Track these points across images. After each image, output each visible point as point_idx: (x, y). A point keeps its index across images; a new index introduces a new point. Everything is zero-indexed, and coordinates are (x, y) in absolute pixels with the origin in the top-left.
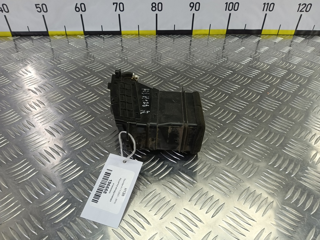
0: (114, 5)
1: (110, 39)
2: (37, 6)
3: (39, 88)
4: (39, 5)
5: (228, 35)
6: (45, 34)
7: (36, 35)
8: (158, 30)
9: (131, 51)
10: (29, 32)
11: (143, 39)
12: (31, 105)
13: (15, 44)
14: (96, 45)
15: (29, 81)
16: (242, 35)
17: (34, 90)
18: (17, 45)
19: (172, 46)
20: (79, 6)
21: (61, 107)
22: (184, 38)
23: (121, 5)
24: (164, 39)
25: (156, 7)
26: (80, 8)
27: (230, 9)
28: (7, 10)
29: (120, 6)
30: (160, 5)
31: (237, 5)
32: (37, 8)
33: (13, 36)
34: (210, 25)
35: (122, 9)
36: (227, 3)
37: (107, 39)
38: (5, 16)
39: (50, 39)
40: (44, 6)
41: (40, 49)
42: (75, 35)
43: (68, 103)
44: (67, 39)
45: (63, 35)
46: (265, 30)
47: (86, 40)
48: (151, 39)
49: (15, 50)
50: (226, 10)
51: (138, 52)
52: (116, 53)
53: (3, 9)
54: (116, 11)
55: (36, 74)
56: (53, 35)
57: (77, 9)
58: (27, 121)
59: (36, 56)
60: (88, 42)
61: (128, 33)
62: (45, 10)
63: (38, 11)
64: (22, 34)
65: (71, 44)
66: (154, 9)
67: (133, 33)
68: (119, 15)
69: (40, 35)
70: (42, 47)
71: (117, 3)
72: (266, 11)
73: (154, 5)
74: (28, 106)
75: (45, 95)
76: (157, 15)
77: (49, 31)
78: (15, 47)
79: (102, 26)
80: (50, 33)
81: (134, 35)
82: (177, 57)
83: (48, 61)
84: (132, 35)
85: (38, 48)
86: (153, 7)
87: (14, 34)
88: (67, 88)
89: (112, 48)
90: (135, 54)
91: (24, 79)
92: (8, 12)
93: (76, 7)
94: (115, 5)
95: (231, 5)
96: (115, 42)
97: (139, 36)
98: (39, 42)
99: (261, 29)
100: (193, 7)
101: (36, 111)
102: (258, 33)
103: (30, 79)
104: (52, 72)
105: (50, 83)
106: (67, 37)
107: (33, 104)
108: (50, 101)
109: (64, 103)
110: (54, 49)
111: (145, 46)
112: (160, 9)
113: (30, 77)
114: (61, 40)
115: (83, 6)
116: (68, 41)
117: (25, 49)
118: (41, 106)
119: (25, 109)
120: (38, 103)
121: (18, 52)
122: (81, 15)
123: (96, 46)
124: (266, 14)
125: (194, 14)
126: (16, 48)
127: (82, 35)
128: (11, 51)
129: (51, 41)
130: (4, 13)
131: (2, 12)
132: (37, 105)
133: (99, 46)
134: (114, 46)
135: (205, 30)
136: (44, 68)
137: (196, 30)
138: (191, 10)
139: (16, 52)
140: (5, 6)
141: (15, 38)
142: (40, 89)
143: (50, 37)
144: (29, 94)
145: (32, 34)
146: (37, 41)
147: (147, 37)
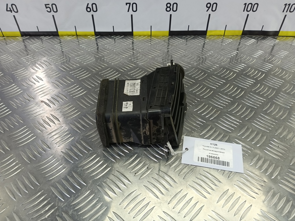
0: (126, 5)
1: (121, 40)
2: (47, 6)
3: (52, 100)
4: (49, 4)
5: (244, 36)
6: (55, 34)
7: (45, 35)
8: (171, 30)
9: (145, 56)
10: (39, 32)
11: (155, 41)
12: (44, 121)
13: (25, 45)
14: (108, 48)
15: (41, 91)
16: (258, 36)
17: (47, 102)
18: (27, 47)
19: (186, 49)
20: (90, 6)
21: (76, 124)
22: (198, 39)
23: (134, 5)
24: (178, 42)
25: (170, 7)
26: (91, 8)
27: (249, 9)
28: (16, 11)
29: (132, 7)
30: (175, 5)
31: (256, 5)
32: (47, 8)
33: (22, 36)
34: (226, 25)
35: (135, 10)
36: (245, 4)
37: (119, 41)
38: (14, 16)
39: (60, 40)
40: (54, 6)
41: (50, 52)
42: (85, 36)
43: (85, 119)
44: (77, 40)
45: (73, 36)
46: (283, 32)
47: (96, 41)
48: (164, 41)
49: (25, 52)
50: (244, 11)
51: (152, 57)
52: (129, 58)
53: (12, 9)
54: (128, 11)
55: (48, 82)
56: (62, 36)
57: (89, 10)
58: (42, 141)
59: (47, 61)
60: (99, 44)
61: (140, 34)
62: (55, 10)
63: (47, 11)
64: (31, 34)
65: (82, 46)
66: (168, 9)
67: (145, 34)
68: (132, 15)
69: (50, 36)
70: (53, 50)
71: (130, 4)
72: (287, 12)
73: (169, 5)
74: (42, 122)
75: (59, 108)
76: (171, 15)
77: (59, 31)
78: (24, 49)
79: (113, 26)
80: (59, 33)
81: (146, 36)
82: (194, 63)
83: (60, 67)
84: (145, 36)
85: (49, 51)
86: (168, 7)
87: (24, 34)
88: (82, 100)
89: (125, 51)
90: (149, 58)
91: (36, 88)
92: (17, 12)
93: (87, 8)
94: (128, 5)
95: (250, 5)
96: (127, 44)
97: (151, 38)
98: (49, 43)
99: (278, 30)
100: (209, 8)
101: (50, 129)
102: (275, 34)
103: (42, 88)
104: (65, 80)
105: (63, 94)
106: (77, 38)
107: (47, 120)
108: (65, 115)
109: (80, 119)
110: (64, 52)
111: (159, 50)
112: (175, 9)
113: (41, 86)
114: (71, 41)
115: (94, 6)
116: (78, 42)
117: (35, 51)
118: (56, 122)
119: (39, 126)
120: (52, 118)
121: (28, 55)
122: (92, 15)
123: (108, 50)
124: (286, 16)
125: (210, 15)
126: (26, 51)
127: (93, 36)
128: (21, 53)
129: (62, 42)
130: (14, 14)
131: (11, 12)
132: (51, 121)
133: (111, 49)
134: (127, 49)
135: (220, 31)
136: (56, 75)
137: (211, 31)
138: (207, 11)
139: (26, 55)
140: (14, 6)
141: (25, 38)
142: (54, 102)
143: (60, 37)
144: (42, 107)
145: (42, 34)
146: (47, 42)
147: (160, 39)
